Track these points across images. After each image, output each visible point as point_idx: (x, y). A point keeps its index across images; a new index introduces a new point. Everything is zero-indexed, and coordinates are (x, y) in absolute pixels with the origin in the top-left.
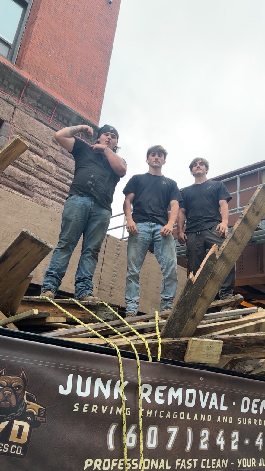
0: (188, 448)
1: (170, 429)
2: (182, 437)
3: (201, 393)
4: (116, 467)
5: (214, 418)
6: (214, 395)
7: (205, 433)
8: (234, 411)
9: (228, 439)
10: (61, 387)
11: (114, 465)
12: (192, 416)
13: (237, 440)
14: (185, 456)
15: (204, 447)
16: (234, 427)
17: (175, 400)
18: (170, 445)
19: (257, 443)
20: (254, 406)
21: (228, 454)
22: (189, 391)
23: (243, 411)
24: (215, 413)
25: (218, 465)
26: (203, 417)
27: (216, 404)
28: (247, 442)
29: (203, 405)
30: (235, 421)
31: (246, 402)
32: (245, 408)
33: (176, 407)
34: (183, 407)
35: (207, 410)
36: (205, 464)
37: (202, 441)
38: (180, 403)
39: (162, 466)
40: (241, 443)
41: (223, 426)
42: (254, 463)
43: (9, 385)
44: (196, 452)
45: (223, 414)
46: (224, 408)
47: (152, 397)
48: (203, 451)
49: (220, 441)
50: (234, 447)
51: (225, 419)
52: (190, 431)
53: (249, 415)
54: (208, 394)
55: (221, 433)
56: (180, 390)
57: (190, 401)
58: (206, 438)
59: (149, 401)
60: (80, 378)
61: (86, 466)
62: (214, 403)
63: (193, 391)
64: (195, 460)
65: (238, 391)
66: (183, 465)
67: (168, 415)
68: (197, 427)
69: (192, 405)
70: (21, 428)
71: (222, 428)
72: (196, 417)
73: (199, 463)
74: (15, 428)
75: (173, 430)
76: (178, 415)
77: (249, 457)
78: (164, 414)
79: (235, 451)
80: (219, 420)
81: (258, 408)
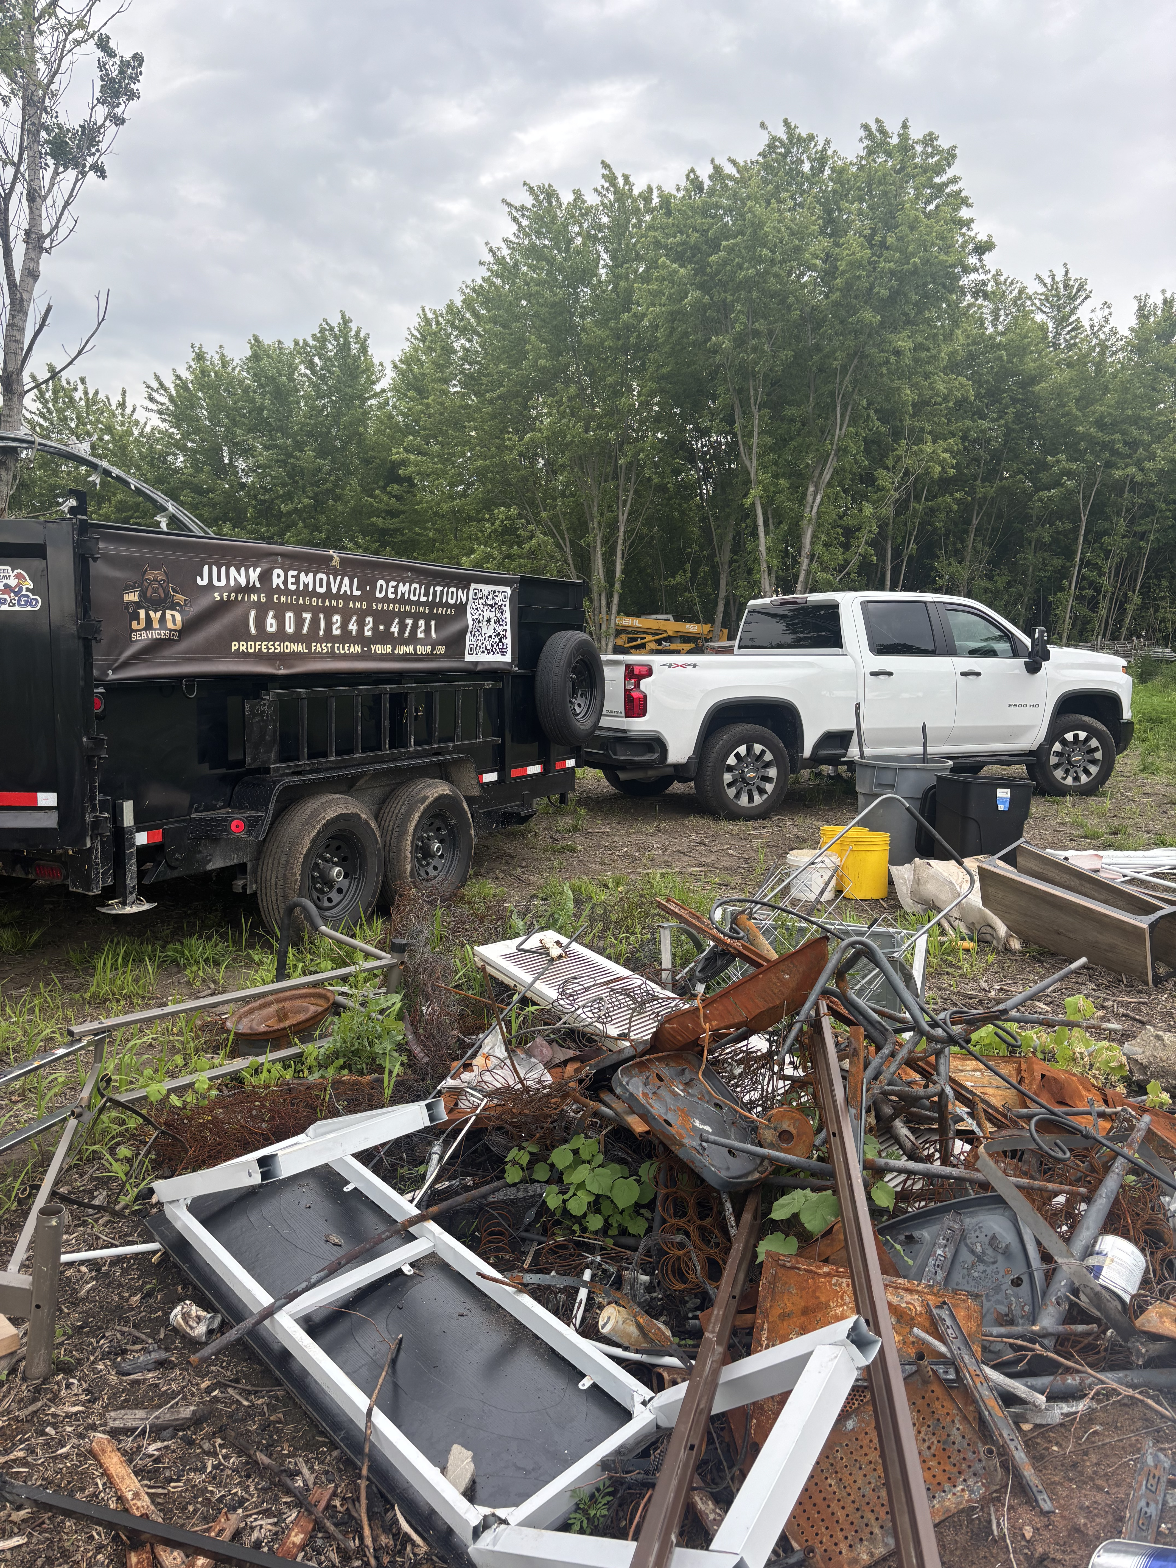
0: (321, 633)
1: (305, 615)
2: (315, 622)
3: (331, 577)
4: (260, 650)
5: (346, 604)
6: (346, 580)
7: (337, 618)
8: (368, 596)
9: (361, 625)
10: (198, 578)
11: (258, 647)
12: (323, 602)
13: (370, 625)
14: (319, 641)
15: (336, 632)
16: (369, 612)
17: (306, 586)
18: (305, 631)
19: (393, 629)
20: (391, 590)
21: (360, 638)
22: (319, 576)
23: (379, 595)
24: (347, 598)
25: (352, 650)
26: (334, 603)
27: (348, 590)
28: (382, 628)
29: (334, 590)
30: (370, 606)
31: (381, 586)
32: (381, 592)
33: (306, 592)
34: (314, 594)
35: (338, 596)
36: (338, 648)
37: (335, 627)
38: (311, 589)
39: (300, 649)
40: (375, 628)
41: (355, 611)
42: (389, 650)
43: (155, 580)
44: (328, 637)
45: (355, 599)
46: (356, 593)
47: (285, 582)
48: (336, 636)
49: (353, 627)
50: (368, 633)
51: (358, 605)
52: (322, 616)
53: (386, 599)
54: (339, 578)
55: (354, 618)
56: (311, 575)
57: (321, 586)
58: (339, 624)
59: (282, 587)
60: (215, 568)
61: (234, 648)
62: (346, 588)
63: (324, 576)
64: (329, 645)
65: (372, 574)
66: (319, 649)
67: (301, 601)
68: (329, 612)
69: (323, 590)
70: (173, 616)
71: (354, 614)
72: (327, 603)
73: (333, 647)
74: (169, 617)
75: (308, 616)
76: (311, 600)
77: (384, 643)
78: (297, 600)
79: (368, 637)
80: (351, 605)
81: (395, 593)
